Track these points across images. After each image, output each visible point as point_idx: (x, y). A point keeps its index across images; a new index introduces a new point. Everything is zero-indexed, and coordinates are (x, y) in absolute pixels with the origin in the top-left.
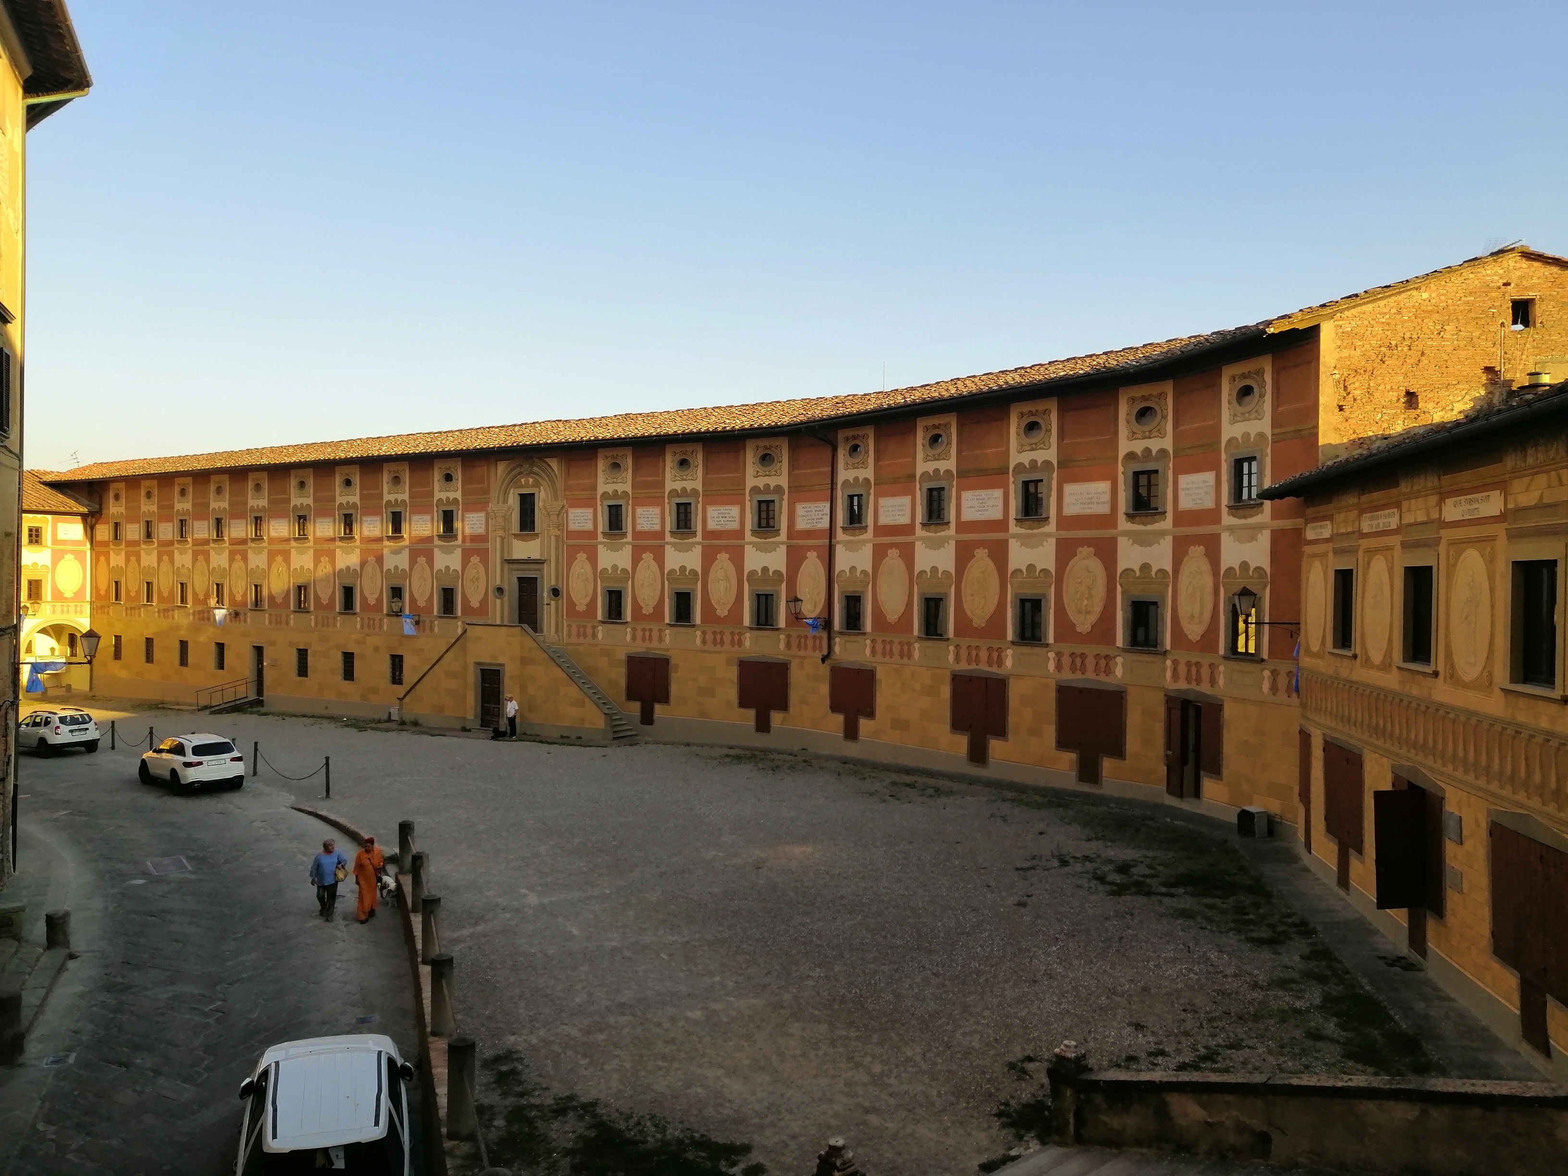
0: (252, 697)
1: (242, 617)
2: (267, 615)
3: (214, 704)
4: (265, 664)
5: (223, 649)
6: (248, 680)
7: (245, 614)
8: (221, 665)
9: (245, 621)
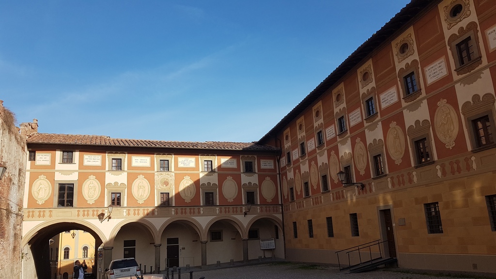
0: (385, 257)
1: (367, 187)
2: (389, 179)
3: (352, 264)
4: (394, 225)
5: (356, 218)
6: (380, 241)
7: (370, 184)
8: (356, 232)
9: (371, 190)
